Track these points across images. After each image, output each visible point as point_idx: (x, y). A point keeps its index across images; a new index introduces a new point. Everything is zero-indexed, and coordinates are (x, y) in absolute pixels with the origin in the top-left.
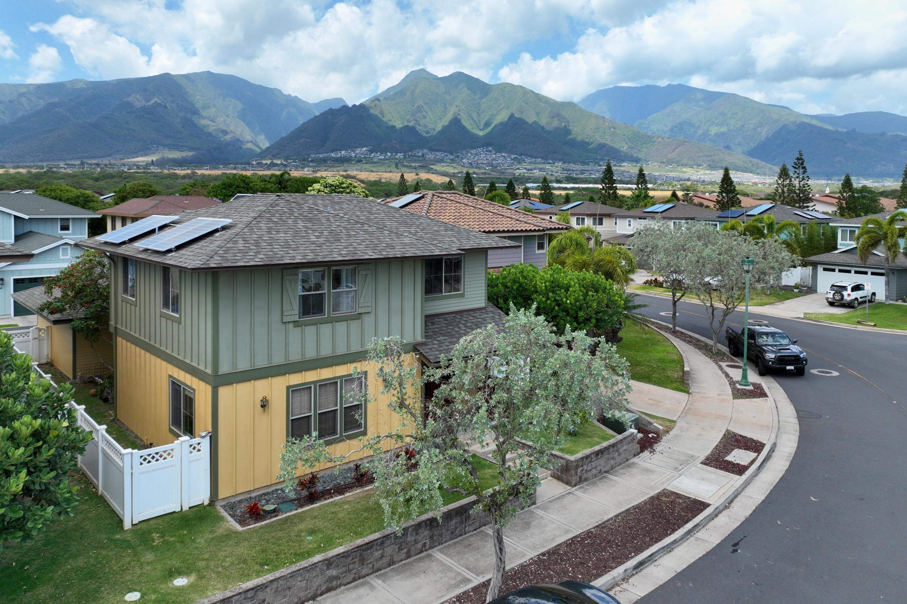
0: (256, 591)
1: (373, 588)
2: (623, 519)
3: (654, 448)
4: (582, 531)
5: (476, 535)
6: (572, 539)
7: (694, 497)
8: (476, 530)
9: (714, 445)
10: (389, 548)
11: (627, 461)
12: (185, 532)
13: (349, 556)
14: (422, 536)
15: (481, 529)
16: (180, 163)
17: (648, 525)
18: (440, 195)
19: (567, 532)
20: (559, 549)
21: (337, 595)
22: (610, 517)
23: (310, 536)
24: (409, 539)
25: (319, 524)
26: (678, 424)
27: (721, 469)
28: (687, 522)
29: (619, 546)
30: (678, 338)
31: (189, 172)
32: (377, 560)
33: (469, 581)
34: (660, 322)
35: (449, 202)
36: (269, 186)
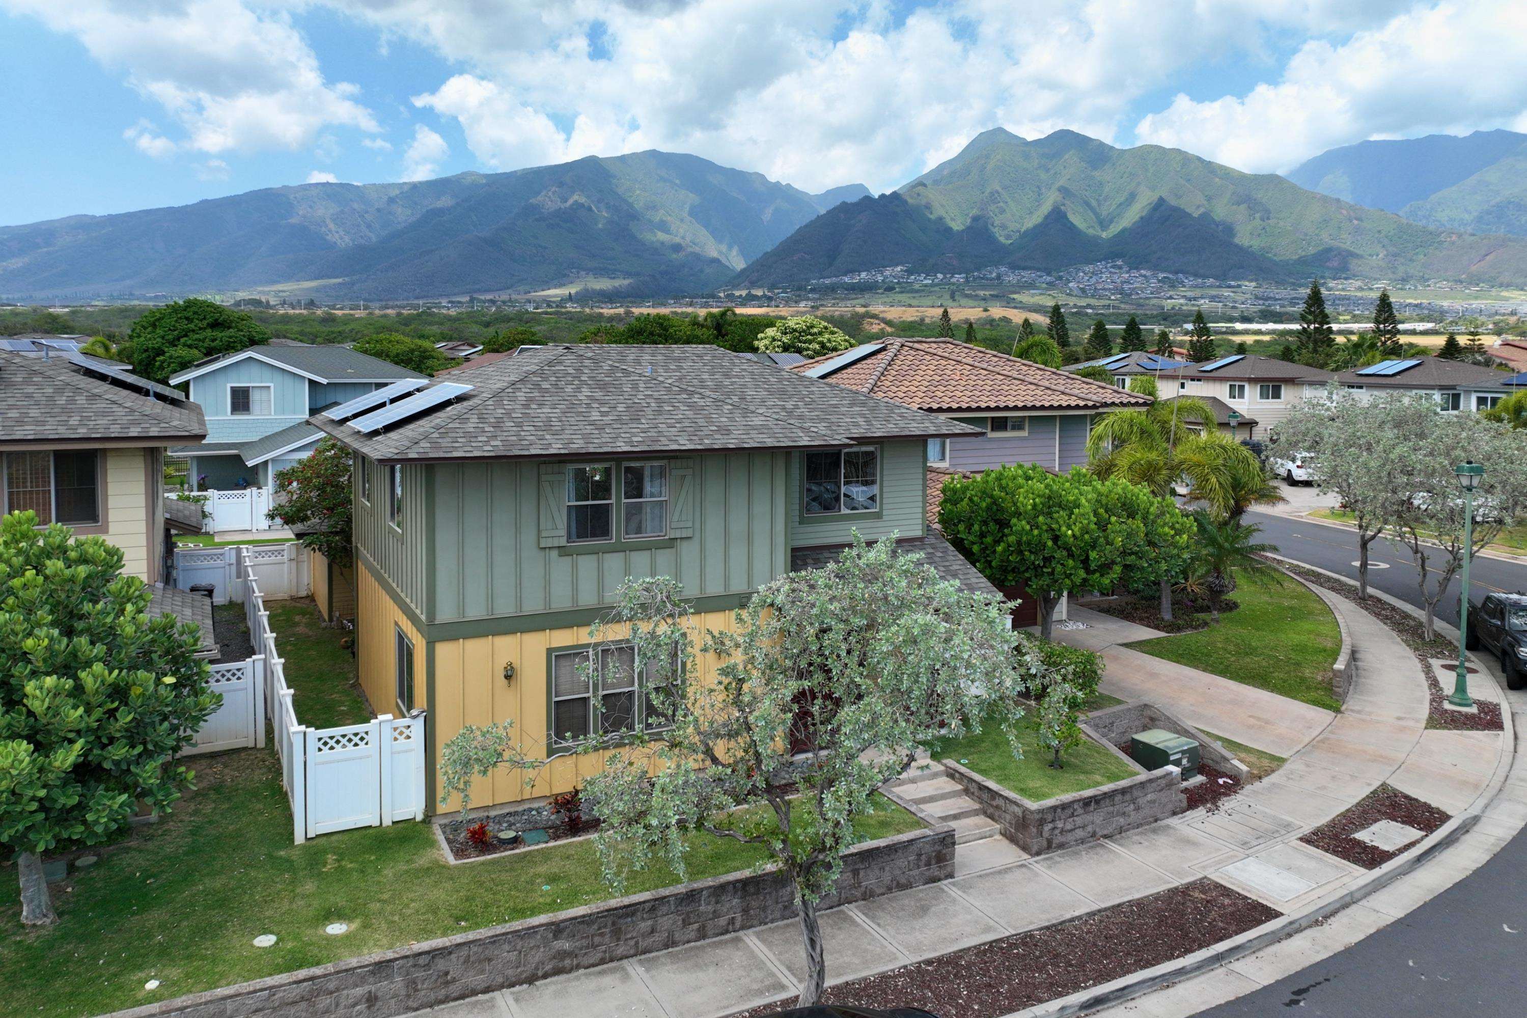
0: (433, 957)
1: (626, 977)
2: (1101, 921)
3: (1220, 803)
4: (1014, 932)
5: (828, 916)
6: (991, 942)
7: (1254, 898)
8: (831, 908)
9: (1342, 809)
10: (665, 918)
11: (1156, 821)
12: (373, 858)
13: (592, 922)
14: (728, 905)
15: (842, 907)
16: (609, 297)
17: (1143, 937)
18: (916, 346)
19: (988, 929)
20: (961, 957)
21: (569, 980)
22: (1077, 914)
23: (547, 884)
24: (702, 908)
25: (570, 867)
26: (1287, 766)
27: (1335, 853)
28: (1221, 939)
29: (1071, 965)
30: (1367, 609)
31: (621, 311)
32: (644, 936)
33: (783, 987)
34: (1343, 578)
35: (928, 357)
36: (698, 332)
